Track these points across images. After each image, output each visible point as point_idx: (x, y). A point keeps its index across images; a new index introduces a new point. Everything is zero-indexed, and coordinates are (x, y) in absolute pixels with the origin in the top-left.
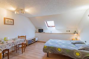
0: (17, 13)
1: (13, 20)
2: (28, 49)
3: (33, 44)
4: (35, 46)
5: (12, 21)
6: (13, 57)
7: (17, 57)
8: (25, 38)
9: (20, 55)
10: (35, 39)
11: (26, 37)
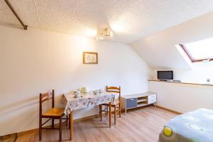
0: (100, 38)
1: (97, 54)
2: (124, 121)
3: (139, 111)
4: (144, 117)
5: (95, 56)
6: (92, 127)
7: (98, 132)
8: (119, 92)
9: (104, 130)
10: (146, 98)
11: (119, 89)
